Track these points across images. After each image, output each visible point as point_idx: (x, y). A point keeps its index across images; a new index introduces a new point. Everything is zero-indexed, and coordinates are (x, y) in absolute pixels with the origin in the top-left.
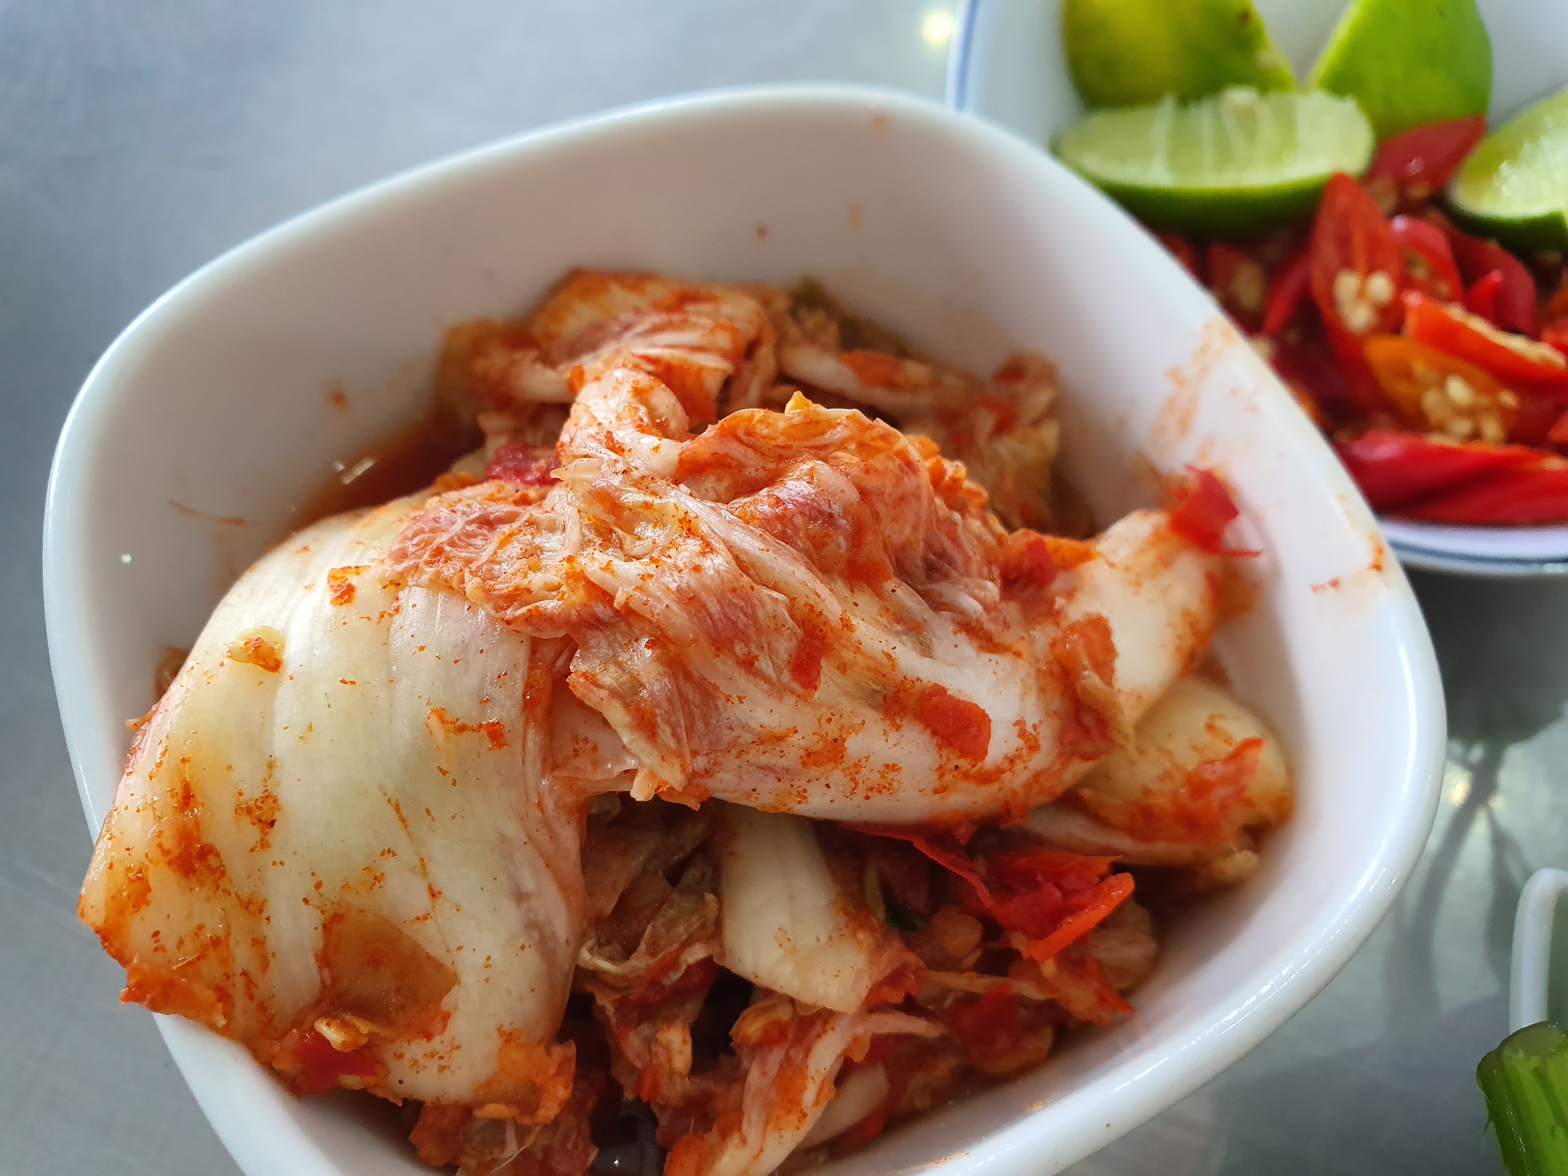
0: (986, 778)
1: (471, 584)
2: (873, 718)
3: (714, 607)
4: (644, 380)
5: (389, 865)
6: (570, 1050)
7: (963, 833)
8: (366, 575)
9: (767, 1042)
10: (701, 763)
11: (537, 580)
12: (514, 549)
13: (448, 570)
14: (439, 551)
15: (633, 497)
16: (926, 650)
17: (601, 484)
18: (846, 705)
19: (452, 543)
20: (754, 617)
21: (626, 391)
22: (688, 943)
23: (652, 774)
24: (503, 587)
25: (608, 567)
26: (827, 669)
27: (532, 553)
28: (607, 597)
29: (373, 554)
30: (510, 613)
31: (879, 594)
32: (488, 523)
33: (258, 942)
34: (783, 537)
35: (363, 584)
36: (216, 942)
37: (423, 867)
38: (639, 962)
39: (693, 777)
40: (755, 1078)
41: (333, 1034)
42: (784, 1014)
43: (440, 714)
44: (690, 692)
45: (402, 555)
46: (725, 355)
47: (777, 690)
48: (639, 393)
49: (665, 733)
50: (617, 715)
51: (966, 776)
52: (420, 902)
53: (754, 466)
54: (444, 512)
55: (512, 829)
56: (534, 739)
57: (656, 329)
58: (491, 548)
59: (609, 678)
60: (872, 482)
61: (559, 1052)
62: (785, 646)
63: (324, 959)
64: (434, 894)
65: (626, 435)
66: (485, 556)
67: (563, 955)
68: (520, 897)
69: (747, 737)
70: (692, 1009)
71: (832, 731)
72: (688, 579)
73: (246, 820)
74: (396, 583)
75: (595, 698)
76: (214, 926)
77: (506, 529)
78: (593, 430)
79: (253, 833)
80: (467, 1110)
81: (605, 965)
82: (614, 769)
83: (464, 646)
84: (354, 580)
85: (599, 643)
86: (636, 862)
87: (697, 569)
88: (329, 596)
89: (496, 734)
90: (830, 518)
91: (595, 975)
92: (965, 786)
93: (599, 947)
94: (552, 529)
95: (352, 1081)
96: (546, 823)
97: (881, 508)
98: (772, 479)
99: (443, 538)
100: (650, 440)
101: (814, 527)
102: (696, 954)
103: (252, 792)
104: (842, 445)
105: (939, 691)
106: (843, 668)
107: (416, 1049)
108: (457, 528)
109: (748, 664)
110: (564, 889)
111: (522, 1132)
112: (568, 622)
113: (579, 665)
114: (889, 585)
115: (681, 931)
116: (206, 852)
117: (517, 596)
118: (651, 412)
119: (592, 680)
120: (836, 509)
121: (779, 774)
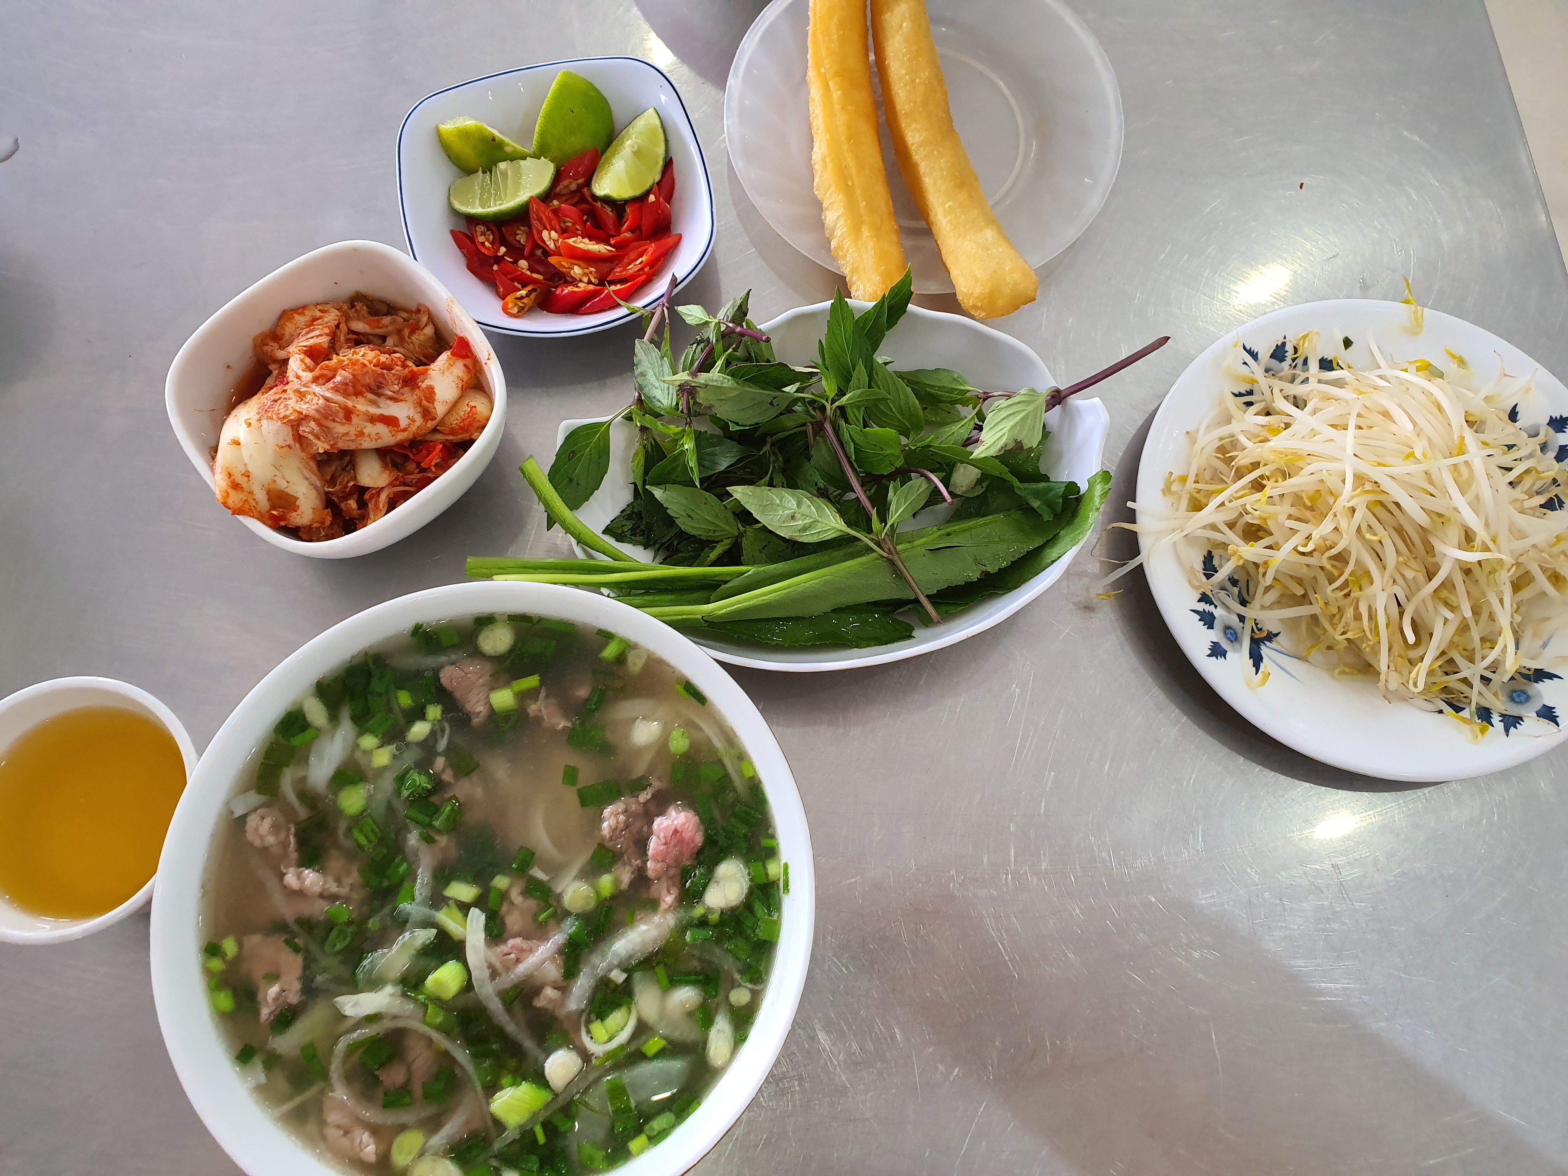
0: (405, 430)
1: (275, 417)
2: (369, 424)
3: (323, 411)
4: (302, 356)
5: (276, 478)
6: (329, 510)
7: (406, 444)
8: (252, 419)
9: (371, 499)
10: (332, 442)
11: (288, 413)
12: (282, 406)
13: (269, 415)
14: (266, 411)
15: (303, 389)
16: (379, 407)
17: (295, 388)
18: (361, 423)
19: (269, 408)
20: (331, 411)
21: (298, 361)
22: (348, 482)
23: (322, 447)
24: (281, 416)
25: (300, 407)
26: (353, 417)
27: (286, 406)
28: (301, 413)
29: (253, 414)
30: (284, 421)
31: (365, 397)
32: (276, 401)
33: (254, 500)
34: (336, 391)
35: (253, 422)
36: (246, 501)
37: (284, 477)
38: (338, 487)
39: (332, 446)
40: (370, 506)
41: (275, 513)
42: (374, 491)
43: (277, 445)
44: (324, 428)
45: (258, 413)
46: (327, 335)
47: (343, 424)
48: (302, 360)
49: (322, 438)
50: (311, 437)
51: (397, 431)
52: (286, 485)
53: (330, 374)
54: (265, 401)
55: (300, 465)
56: (298, 445)
57: (308, 333)
58: (277, 407)
59: (307, 430)
60: (355, 372)
61: (326, 510)
62: (341, 414)
63: (269, 500)
64: (288, 482)
65: (300, 373)
66: (276, 409)
67: (321, 490)
68: (307, 479)
69: (340, 435)
70: (356, 496)
71: (359, 429)
72: (316, 407)
73: (244, 477)
74: (260, 420)
75: (305, 434)
76: (245, 498)
77: (279, 402)
78: (293, 373)
79: (246, 479)
80: (310, 527)
81: (330, 490)
82: (315, 448)
83: (277, 430)
84: (250, 421)
85: (304, 422)
86: (333, 468)
87: (317, 404)
88: (246, 426)
89: (289, 446)
90: (347, 384)
91: (329, 492)
92: (399, 433)
93: (329, 487)
94: (289, 399)
95: (282, 523)
96: (306, 462)
97: (359, 378)
98: (334, 377)
99: (266, 407)
100: (305, 374)
101: (343, 387)
102: (351, 484)
103: (243, 471)
104: (348, 365)
105: (382, 415)
106: (358, 415)
107: (294, 514)
108: (269, 404)
109: (334, 420)
110: (315, 475)
111: (324, 528)
112: (296, 421)
113: (301, 429)
114: (365, 395)
115: (346, 480)
116: (238, 484)
117: (285, 417)
118: (305, 364)
119: (304, 431)
120: (348, 381)
121: (352, 441)
